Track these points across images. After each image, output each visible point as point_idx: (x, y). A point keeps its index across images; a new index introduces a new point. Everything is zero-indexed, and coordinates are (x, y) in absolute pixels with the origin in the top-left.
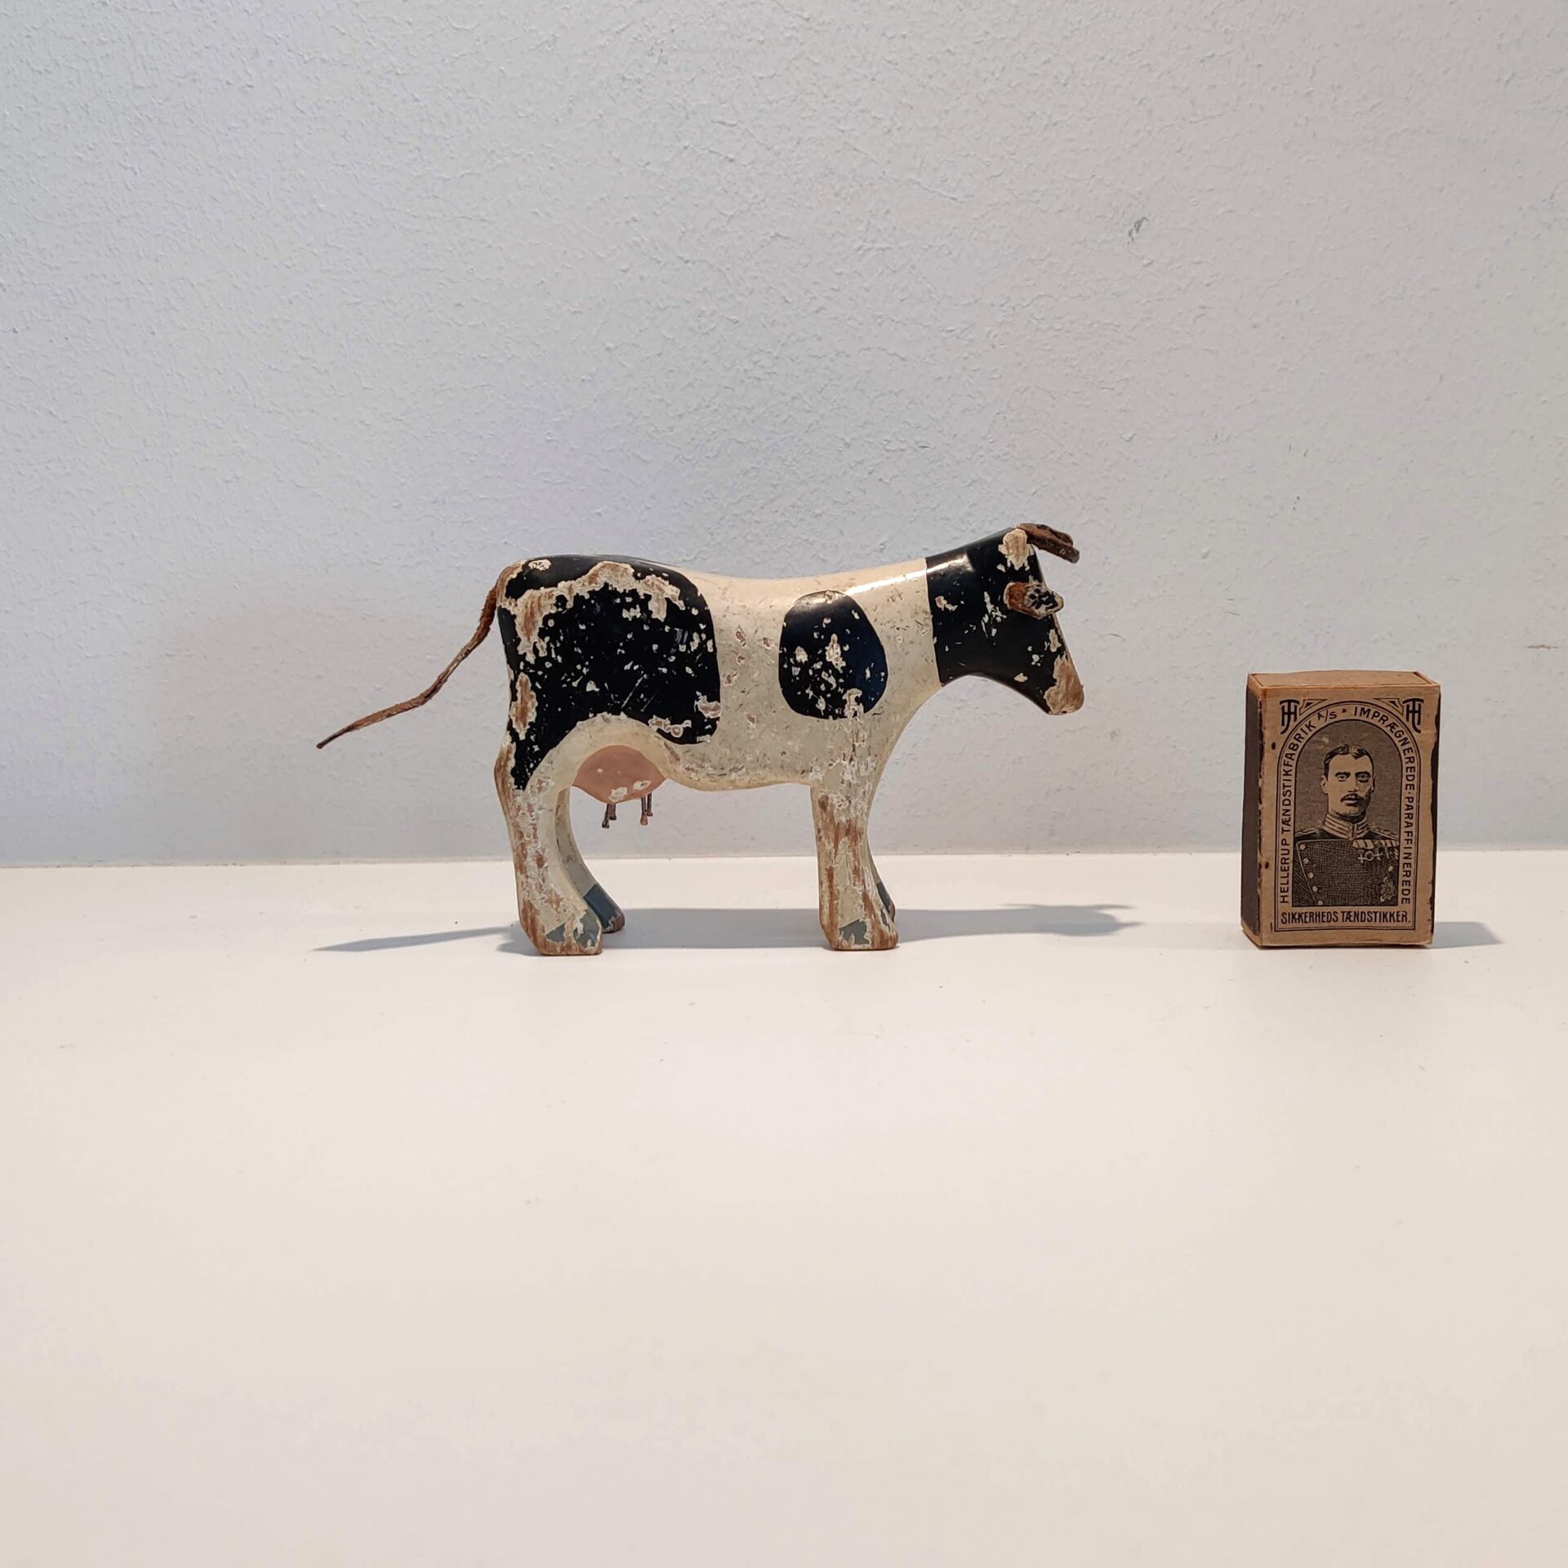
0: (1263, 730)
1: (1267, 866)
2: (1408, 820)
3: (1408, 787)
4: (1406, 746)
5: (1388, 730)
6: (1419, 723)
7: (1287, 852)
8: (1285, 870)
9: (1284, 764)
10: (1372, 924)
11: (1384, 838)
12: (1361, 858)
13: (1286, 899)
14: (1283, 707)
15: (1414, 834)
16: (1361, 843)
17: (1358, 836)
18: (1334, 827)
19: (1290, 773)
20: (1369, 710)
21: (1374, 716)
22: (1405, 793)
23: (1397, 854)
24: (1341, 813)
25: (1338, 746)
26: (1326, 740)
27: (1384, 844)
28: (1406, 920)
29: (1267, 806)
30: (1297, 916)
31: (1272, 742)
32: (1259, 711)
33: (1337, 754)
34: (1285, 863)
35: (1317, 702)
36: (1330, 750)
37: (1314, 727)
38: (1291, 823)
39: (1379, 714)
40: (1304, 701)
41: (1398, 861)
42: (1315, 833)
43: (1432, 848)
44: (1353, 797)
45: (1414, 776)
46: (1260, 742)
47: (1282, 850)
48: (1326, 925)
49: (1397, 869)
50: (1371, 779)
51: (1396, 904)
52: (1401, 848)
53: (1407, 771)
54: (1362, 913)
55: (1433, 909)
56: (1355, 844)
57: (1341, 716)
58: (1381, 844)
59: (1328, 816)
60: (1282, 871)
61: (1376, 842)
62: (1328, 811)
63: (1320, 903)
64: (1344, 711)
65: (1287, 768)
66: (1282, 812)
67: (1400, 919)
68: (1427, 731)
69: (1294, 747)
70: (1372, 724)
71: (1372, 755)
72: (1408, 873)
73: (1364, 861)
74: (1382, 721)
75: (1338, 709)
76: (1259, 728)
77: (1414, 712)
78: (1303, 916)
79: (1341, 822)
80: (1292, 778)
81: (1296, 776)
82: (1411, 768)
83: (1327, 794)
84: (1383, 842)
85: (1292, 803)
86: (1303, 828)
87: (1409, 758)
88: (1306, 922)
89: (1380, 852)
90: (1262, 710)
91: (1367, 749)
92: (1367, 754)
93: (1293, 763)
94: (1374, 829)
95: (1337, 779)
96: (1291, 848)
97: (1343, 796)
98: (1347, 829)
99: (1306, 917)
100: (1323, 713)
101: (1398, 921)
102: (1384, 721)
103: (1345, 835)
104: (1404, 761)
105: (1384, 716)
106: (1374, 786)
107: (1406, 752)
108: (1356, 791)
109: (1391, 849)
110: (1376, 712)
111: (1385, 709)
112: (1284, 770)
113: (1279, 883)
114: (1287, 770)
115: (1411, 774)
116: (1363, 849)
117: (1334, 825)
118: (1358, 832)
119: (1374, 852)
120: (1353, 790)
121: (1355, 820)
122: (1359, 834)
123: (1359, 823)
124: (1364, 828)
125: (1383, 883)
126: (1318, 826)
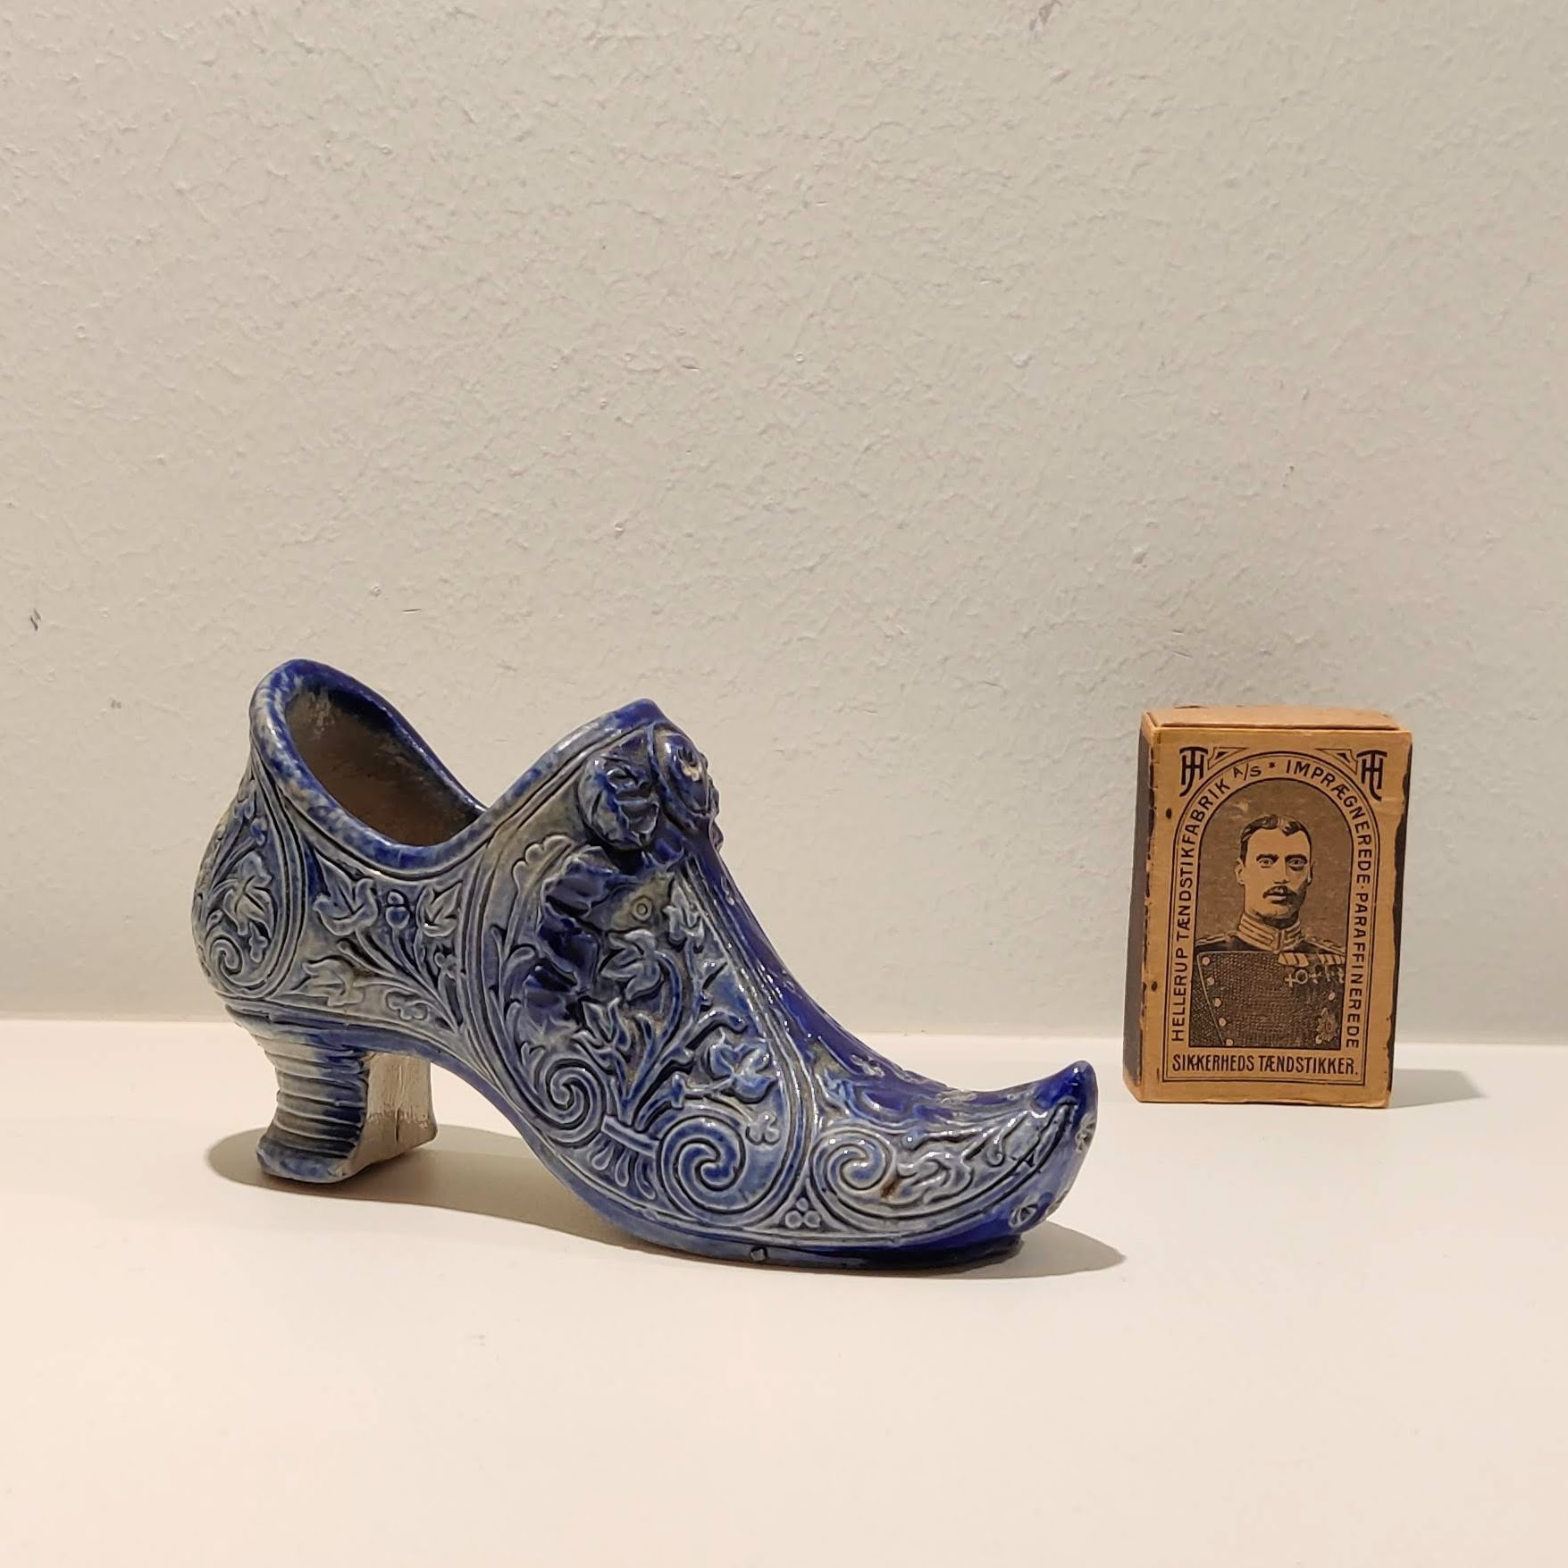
1: (1154, 987)
2: (1359, 927)
3: (1361, 879)
4: (1360, 820)
7: (1183, 968)
8: (1179, 994)
9: (1184, 841)
10: (1303, 1075)
11: (1324, 952)
12: (1290, 980)
13: (1180, 1035)
16: (1290, 959)
17: (1286, 948)
18: (1252, 933)
19: (1190, 853)
21: (1315, 774)
22: (1357, 888)
23: (1341, 975)
24: (1263, 913)
25: (1261, 817)
26: (1244, 807)
27: (1323, 960)
28: (1352, 1072)
29: (1158, 901)
31: (1166, 809)
32: (1151, 761)
33: (1257, 828)
34: (1180, 984)
35: (1234, 751)
36: (1249, 821)
37: (1228, 788)
39: (1323, 772)
40: (1215, 748)
41: (1344, 984)
42: (1224, 942)
43: (1393, 968)
44: (1282, 891)
45: (1369, 863)
46: (1150, 807)
47: (1177, 964)
48: (1236, 1074)
49: (1340, 997)
50: (1307, 866)
51: (1339, 1049)
52: (1348, 967)
53: (1360, 856)
55: (1391, 1056)
56: (1281, 960)
57: (1267, 773)
58: (1320, 961)
59: (1244, 917)
60: (1175, 994)
61: (1313, 957)
62: (1244, 912)
63: (1230, 1043)
64: (1272, 765)
65: (1187, 847)
66: (1178, 910)
67: (1343, 1068)
69: (1197, 816)
70: (1312, 786)
71: (1310, 832)
72: (1357, 1004)
73: (1293, 983)
74: (1326, 782)
76: (1150, 786)
78: (1204, 1061)
79: (1263, 927)
80: (1195, 861)
81: (1199, 859)
82: (1366, 851)
83: (1243, 885)
84: (1322, 957)
85: (1194, 897)
87: (1364, 837)
88: (1208, 1070)
89: (1317, 973)
90: (1155, 760)
91: (1303, 822)
92: (1304, 830)
93: (1197, 839)
94: (1310, 939)
95: (1259, 865)
96: (1189, 961)
97: (1266, 890)
98: (1272, 938)
99: (1208, 1061)
100: (1241, 767)
101: (1340, 1072)
102: (1330, 782)
103: (1266, 944)
104: (1357, 840)
105: (1329, 774)
106: (1311, 875)
107: (1360, 827)
108: (1285, 882)
109: (1334, 967)
110: (1317, 768)
111: (1330, 764)
112: (1183, 849)
113: (1171, 1012)
114: (1187, 849)
115: (1366, 860)
116: (1293, 966)
117: (1252, 931)
118: (1286, 942)
119: (1308, 973)
120: (1281, 881)
121: (1283, 925)
122: (1287, 945)
123: (1288, 929)
124: (1296, 934)
125: (1320, 1017)
126: (1229, 932)
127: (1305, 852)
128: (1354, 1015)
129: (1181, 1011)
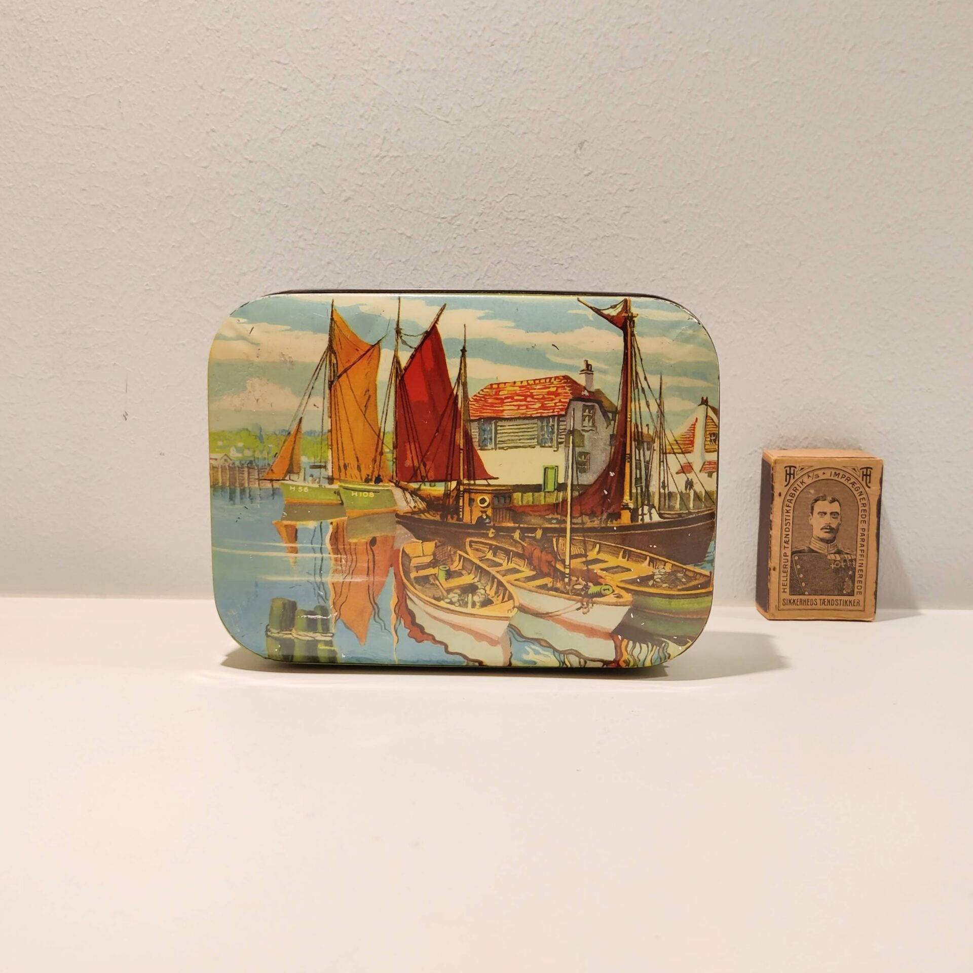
0: (773, 484)
1: (774, 569)
2: (862, 543)
3: (862, 522)
4: (861, 497)
5: (850, 486)
6: (870, 482)
7: (786, 561)
8: (785, 572)
9: (787, 506)
10: (839, 607)
11: (847, 554)
12: (832, 566)
13: (785, 590)
14: (786, 471)
15: (865, 551)
16: (832, 557)
17: (831, 552)
18: (816, 546)
19: (789, 512)
20: (839, 474)
21: (842, 477)
22: (861, 526)
23: (854, 564)
24: (820, 537)
25: (820, 495)
26: (812, 491)
27: (846, 557)
28: (859, 605)
29: (775, 533)
30: (792, 601)
31: (779, 492)
32: (772, 471)
33: (818, 500)
34: (785, 568)
35: (807, 467)
36: (815, 497)
37: (806, 483)
38: (790, 542)
39: (845, 476)
40: (799, 467)
41: (855, 568)
42: (804, 550)
43: (876, 560)
44: (828, 527)
45: (866, 515)
46: (772, 492)
47: (784, 559)
48: (810, 607)
49: (854, 573)
50: (839, 517)
51: (854, 595)
52: (857, 560)
53: (862, 512)
54: (832, 600)
55: (875, 598)
56: (829, 557)
57: (822, 477)
58: (845, 557)
59: (813, 539)
60: (783, 572)
61: (842, 556)
62: (812, 536)
63: (806, 593)
64: (824, 473)
65: (788, 508)
66: (784, 536)
67: (855, 604)
68: (874, 487)
69: (792, 495)
70: (841, 482)
71: (840, 502)
72: (861, 576)
73: (834, 567)
75: (820, 473)
76: (771, 483)
77: (866, 475)
78: (796, 601)
79: (821, 543)
80: (791, 514)
81: (793, 514)
82: (864, 510)
83: (812, 525)
84: (846, 556)
85: (791, 530)
86: (797, 546)
87: (863, 504)
88: (798, 605)
89: (844, 562)
91: (837, 497)
93: (792, 505)
94: (841, 548)
95: (818, 516)
96: (789, 558)
97: (821, 527)
98: (824, 547)
99: (797, 601)
100: (811, 474)
101: (854, 605)
102: (848, 480)
103: (822, 551)
104: (860, 505)
105: (848, 477)
106: (841, 520)
107: (861, 500)
108: (830, 524)
109: (851, 560)
110: (843, 475)
111: (849, 473)
112: (786, 510)
113: (781, 580)
114: (788, 509)
115: (865, 513)
116: (834, 560)
117: (816, 545)
118: (831, 549)
119: (840, 562)
120: (828, 523)
121: (829, 542)
123: (832, 544)
124: (834, 547)
125: (845, 582)
126: (807, 545)
127: (839, 511)
128: (860, 581)
129: (785, 580)
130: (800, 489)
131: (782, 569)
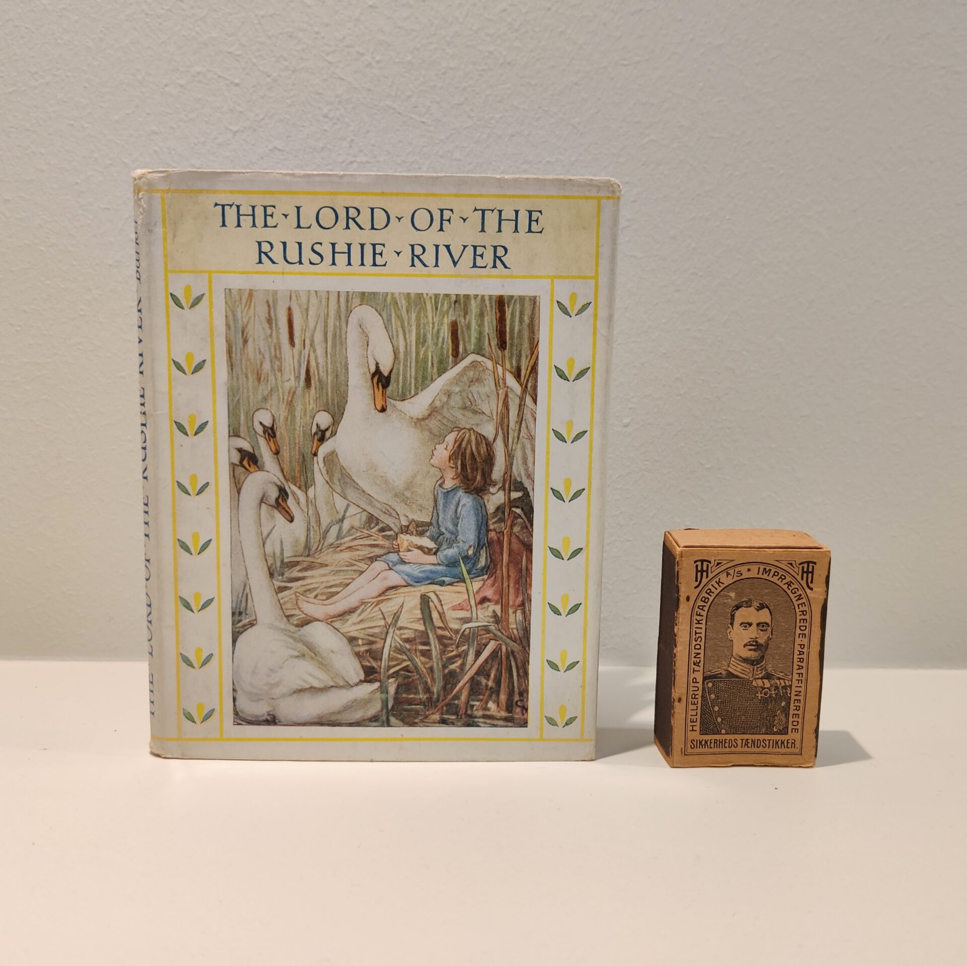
0: (679, 584)
1: (680, 700)
2: (800, 664)
3: (801, 635)
5: (785, 587)
8: (694, 704)
9: (697, 615)
10: (767, 749)
11: (779, 679)
12: (759, 695)
15: (804, 675)
17: (757, 677)
18: (737, 668)
19: (700, 622)
20: (770, 570)
21: (774, 575)
22: (798, 641)
23: (789, 692)
24: (743, 656)
25: (742, 600)
26: (733, 595)
27: (778, 683)
28: (795, 747)
29: (681, 651)
30: (703, 743)
31: (686, 596)
32: (677, 568)
33: (741, 607)
34: (695, 698)
35: (726, 562)
36: (735, 603)
37: (723, 584)
38: (701, 664)
39: (779, 574)
40: (715, 561)
41: (790, 698)
42: (721, 674)
43: (819, 687)
44: (754, 643)
45: (806, 626)
46: (676, 595)
47: (693, 687)
48: (727, 750)
49: (788, 704)
50: (769, 629)
51: (787, 734)
52: (793, 687)
53: (800, 622)
54: (758, 740)
55: (817, 738)
56: (754, 684)
57: (746, 575)
58: (776, 683)
59: (733, 659)
61: (772, 682)
62: (732, 656)
64: (749, 570)
66: (694, 655)
67: (789, 745)
68: (818, 588)
69: (705, 600)
70: (772, 582)
71: (771, 608)
73: (761, 697)
75: (743, 569)
76: (676, 583)
79: (743, 664)
80: (703, 626)
81: (706, 625)
82: (804, 620)
83: (732, 640)
84: (778, 682)
85: (703, 647)
87: (803, 611)
89: (775, 690)
91: (767, 603)
92: (767, 607)
93: (704, 613)
94: (771, 671)
95: (741, 628)
96: (700, 685)
97: (745, 643)
98: (748, 670)
99: (711, 743)
100: (731, 572)
101: (787, 747)
102: (783, 579)
103: (745, 675)
104: (798, 613)
105: (782, 575)
106: (772, 633)
107: (800, 606)
108: (756, 638)
109: (785, 687)
110: (776, 572)
111: (783, 569)
112: (696, 620)
113: (689, 714)
114: (699, 619)
116: (761, 687)
118: (757, 673)
119: (770, 690)
120: (754, 637)
121: (755, 663)
122: (757, 675)
123: (758, 666)
124: (762, 669)
125: (776, 716)
126: (724, 668)
127: (768, 620)
128: (796, 714)
129: (695, 714)
130: (716, 592)
131: (691, 700)
